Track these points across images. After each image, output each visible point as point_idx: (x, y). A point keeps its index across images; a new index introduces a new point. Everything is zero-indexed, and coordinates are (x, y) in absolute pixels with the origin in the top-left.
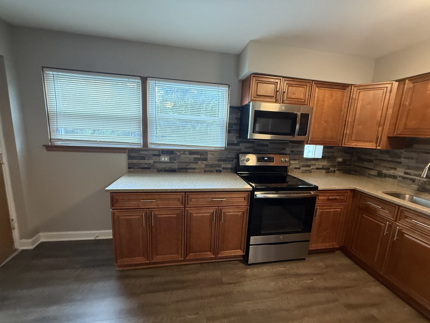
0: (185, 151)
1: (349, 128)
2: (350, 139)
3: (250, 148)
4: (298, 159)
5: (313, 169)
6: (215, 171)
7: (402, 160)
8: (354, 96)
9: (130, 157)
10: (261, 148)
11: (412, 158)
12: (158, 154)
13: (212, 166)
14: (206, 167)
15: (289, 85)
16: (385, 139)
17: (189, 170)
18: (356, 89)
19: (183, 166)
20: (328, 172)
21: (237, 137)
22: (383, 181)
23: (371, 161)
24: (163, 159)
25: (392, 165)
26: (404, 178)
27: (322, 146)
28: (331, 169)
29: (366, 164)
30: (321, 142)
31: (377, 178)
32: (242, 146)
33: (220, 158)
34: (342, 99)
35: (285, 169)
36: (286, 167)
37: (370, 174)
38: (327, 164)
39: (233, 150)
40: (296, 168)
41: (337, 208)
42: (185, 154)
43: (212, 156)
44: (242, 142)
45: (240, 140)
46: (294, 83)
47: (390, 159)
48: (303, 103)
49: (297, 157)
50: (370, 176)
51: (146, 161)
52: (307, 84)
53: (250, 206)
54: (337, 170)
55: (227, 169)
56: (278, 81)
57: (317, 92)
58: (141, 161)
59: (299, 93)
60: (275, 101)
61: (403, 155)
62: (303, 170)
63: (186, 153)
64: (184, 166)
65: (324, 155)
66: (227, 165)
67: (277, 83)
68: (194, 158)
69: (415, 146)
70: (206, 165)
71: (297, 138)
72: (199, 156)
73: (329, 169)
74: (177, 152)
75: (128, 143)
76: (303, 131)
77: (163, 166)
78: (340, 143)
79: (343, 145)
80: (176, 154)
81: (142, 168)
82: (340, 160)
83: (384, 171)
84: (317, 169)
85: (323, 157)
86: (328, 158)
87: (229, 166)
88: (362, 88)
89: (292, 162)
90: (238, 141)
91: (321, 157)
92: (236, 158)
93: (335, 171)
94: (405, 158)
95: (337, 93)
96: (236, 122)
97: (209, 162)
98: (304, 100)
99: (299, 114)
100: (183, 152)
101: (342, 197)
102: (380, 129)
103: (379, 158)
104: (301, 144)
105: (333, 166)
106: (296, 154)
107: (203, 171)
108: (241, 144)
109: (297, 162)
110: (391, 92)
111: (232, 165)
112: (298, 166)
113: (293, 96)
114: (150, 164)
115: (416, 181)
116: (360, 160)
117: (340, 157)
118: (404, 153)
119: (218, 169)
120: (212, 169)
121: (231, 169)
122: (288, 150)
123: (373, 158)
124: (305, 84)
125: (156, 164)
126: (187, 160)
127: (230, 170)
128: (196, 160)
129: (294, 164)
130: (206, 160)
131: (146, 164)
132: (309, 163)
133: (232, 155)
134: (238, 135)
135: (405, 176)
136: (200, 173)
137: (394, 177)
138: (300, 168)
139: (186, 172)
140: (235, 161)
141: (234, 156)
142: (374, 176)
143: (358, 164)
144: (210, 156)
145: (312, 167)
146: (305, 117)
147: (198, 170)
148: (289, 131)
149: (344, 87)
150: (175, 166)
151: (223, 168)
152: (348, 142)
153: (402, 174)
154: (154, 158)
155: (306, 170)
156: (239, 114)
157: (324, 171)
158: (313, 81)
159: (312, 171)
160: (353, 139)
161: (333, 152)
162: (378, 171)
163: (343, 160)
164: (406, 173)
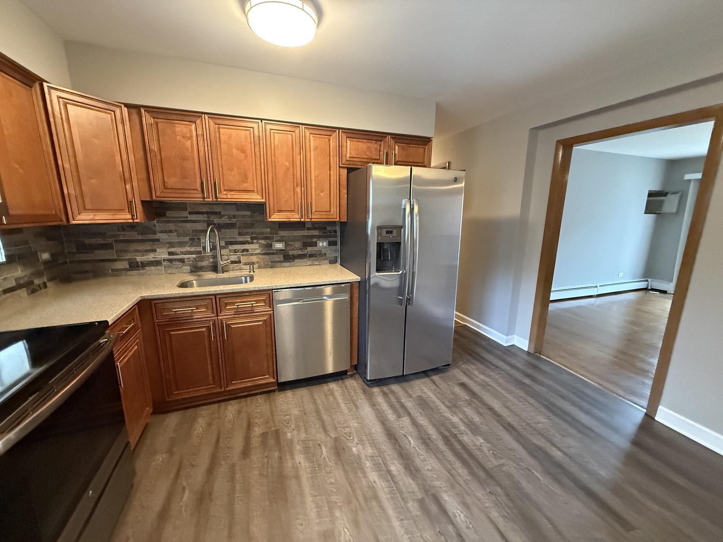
1: (70, 184)
2: (83, 208)
7: (159, 236)
8: (56, 110)
11: (171, 231)
16: (140, 206)
20: (33, 291)
23: (108, 246)
25: (148, 246)
26: (170, 261)
28: (37, 282)
37: (115, 270)
38: (23, 274)
47: (140, 237)
50: (116, 273)
54: (50, 280)
61: (157, 229)
65: (10, 253)
69: (169, 213)
73: (32, 283)
78: (65, 217)
79: (72, 222)
82: (46, 256)
83: (139, 259)
84: (6, 291)
85: (10, 259)
86: (20, 257)
93: (44, 284)
94: (161, 232)
101: (133, 323)
103: (121, 238)
105: (39, 274)
110: (123, 124)
115: (186, 260)
116: (83, 248)
117: (44, 251)
118: (157, 225)
123: (110, 240)
135: (171, 257)
137: (157, 263)
142: (125, 270)
143: (82, 257)
149: (25, 77)
152: (80, 213)
153: (166, 256)
157: (23, 292)
160: (88, 207)
161: (26, 242)
162: (128, 260)
163: (52, 255)
164: (170, 254)
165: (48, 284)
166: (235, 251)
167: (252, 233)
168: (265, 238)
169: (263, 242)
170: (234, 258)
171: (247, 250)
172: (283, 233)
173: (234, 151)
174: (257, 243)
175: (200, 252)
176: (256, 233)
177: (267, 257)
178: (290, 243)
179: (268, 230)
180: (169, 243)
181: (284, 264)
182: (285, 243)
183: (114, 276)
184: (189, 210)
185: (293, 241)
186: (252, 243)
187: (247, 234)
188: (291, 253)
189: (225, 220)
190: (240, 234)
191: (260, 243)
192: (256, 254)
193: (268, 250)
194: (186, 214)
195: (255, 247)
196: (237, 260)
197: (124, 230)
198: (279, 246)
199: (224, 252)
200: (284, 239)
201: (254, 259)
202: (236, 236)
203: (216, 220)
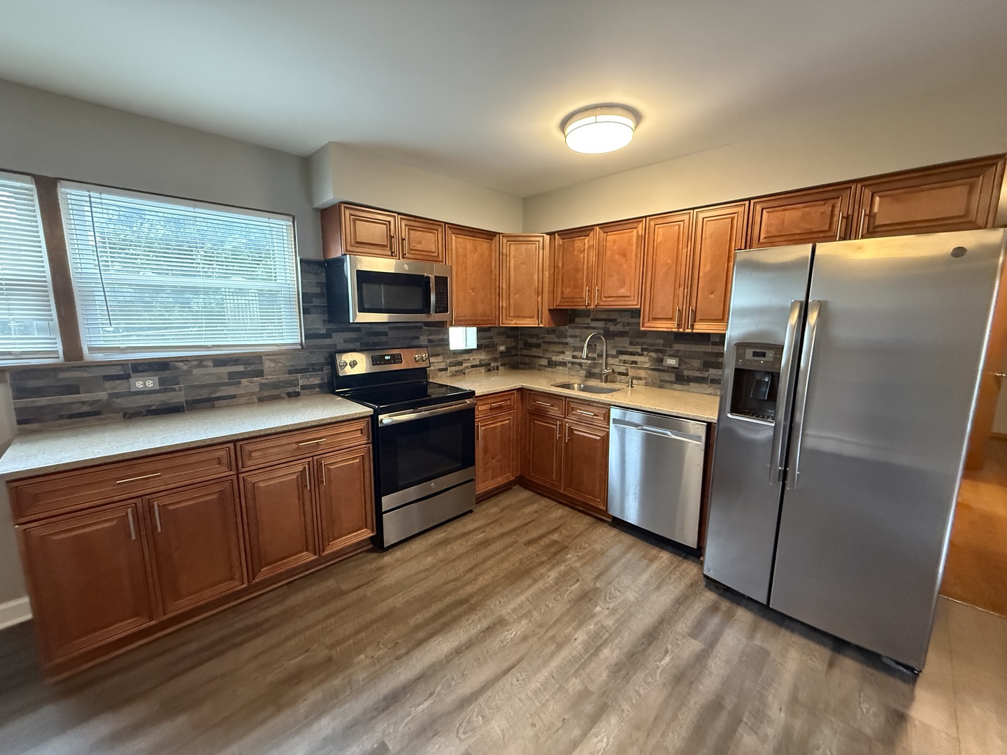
0: (201, 360)
1: (504, 299)
2: (508, 315)
3: (356, 340)
4: (443, 354)
5: (467, 367)
6: (284, 395)
7: (569, 340)
8: (504, 251)
9: (19, 392)
10: (376, 340)
11: (576, 336)
12: (122, 373)
13: (276, 385)
14: (261, 389)
15: (411, 228)
16: (546, 314)
17: (217, 403)
18: (505, 240)
19: (200, 395)
20: (489, 370)
21: (324, 321)
22: (554, 372)
23: (538, 346)
24: (139, 385)
25: (559, 348)
26: (573, 363)
27: (475, 329)
28: (493, 365)
29: (535, 352)
30: (471, 323)
31: (547, 369)
32: (338, 339)
33: (293, 366)
34: (490, 255)
35: (423, 372)
36: (425, 369)
37: (540, 365)
38: (486, 358)
39: (320, 347)
40: (441, 370)
41: (505, 421)
42: (205, 366)
43: (273, 365)
44: (336, 331)
45: (332, 326)
46: (417, 224)
47: (556, 340)
48: (435, 259)
49: (439, 350)
50: (541, 368)
51: (83, 397)
52: (437, 227)
53: (373, 443)
54: (501, 366)
55: (312, 387)
56: (391, 219)
57: (455, 241)
58: (66, 399)
59: (428, 241)
60: (390, 253)
61: (568, 334)
62: (451, 372)
63: (205, 363)
64: (205, 394)
65: (479, 343)
66: (311, 379)
67: (389, 222)
68: (229, 373)
69: (577, 320)
70: (263, 386)
71: (436, 317)
72: (241, 368)
73: (489, 364)
74: (181, 364)
75: (10, 353)
76: (443, 307)
77: (143, 401)
78: (497, 323)
79: (501, 325)
80: (177, 368)
81: (71, 417)
82: (502, 348)
83: (554, 358)
84: (472, 367)
85: (479, 347)
86: (486, 347)
87: (317, 381)
88: (513, 239)
89: (432, 360)
90: (327, 330)
91: (475, 347)
92: (328, 364)
93: (498, 367)
94: (571, 336)
95: (483, 245)
96: (318, 290)
97: (269, 378)
98: (436, 254)
99: (432, 277)
100: (195, 363)
101: (509, 402)
102: (540, 298)
103: (546, 340)
104: (442, 326)
105: (495, 360)
106: (438, 346)
107: (256, 400)
108: (334, 335)
109: (440, 359)
110: (543, 249)
111: (322, 379)
112: (443, 366)
113: (419, 247)
114: (98, 401)
115: (583, 365)
116: (528, 346)
117: (502, 345)
118: (568, 330)
119: (291, 390)
120: (276, 392)
121: (320, 386)
122: (423, 340)
123: (540, 341)
124: (434, 227)
125: (119, 401)
126: (212, 380)
127: (318, 389)
128: (234, 378)
129: (437, 362)
130: (260, 373)
131: (83, 403)
132: (460, 359)
133: (320, 358)
134: (326, 317)
135: (574, 360)
136: (248, 404)
137: (563, 364)
138: (446, 369)
139: (213, 407)
140: (327, 370)
141: (322, 360)
142: (545, 366)
143: (525, 352)
144: (268, 365)
145: (464, 365)
146: (442, 282)
147: (243, 400)
148: (419, 306)
149: (490, 235)
150: (179, 397)
151: (303, 388)
152: (506, 319)
153: (570, 359)
154: (108, 384)
155: (456, 372)
156: (324, 274)
157: (483, 370)
158: (445, 223)
159: (467, 371)
160: (512, 314)
161: (492, 338)
162: (547, 358)
163: (507, 348)
164: (574, 357)
165: (500, 368)
166: (625, 362)
167: (643, 343)
168: (657, 351)
169: (653, 355)
170: (622, 369)
171: (635, 363)
172: (677, 347)
173: (617, 256)
174: (647, 355)
175: (594, 359)
176: (647, 344)
177: (656, 374)
178: (686, 360)
179: (661, 341)
180: (574, 347)
181: (676, 386)
182: (680, 359)
183: (539, 370)
184: (591, 317)
185: (689, 357)
186: (642, 355)
187: (637, 344)
188: (686, 373)
189: (619, 328)
190: (631, 344)
191: (650, 356)
192: (644, 368)
193: (658, 366)
194: (588, 320)
195: (644, 360)
196: (625, 372)
197: (549, 333)
198: (672, 362)
199: (610, 361)
200: (680, 354)
201: (642, 373)
202: (627, 345)
203: (612, 328)
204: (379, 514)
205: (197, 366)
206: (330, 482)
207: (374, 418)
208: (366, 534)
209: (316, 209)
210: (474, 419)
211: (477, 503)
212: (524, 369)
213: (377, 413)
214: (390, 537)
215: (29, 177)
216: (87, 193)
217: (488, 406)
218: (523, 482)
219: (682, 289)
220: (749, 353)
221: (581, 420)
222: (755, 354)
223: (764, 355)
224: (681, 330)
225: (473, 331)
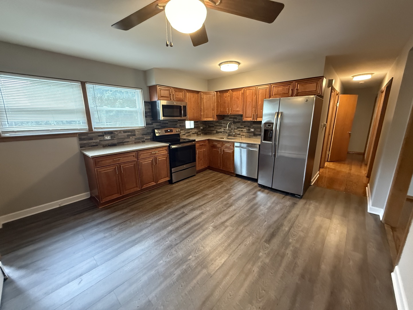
0: (120, 131)
1: (203, 112)
2: (204, 117)
3: (159, 125)
4: (184, 130)
5: (191, 134)
6: (141, 142)
7: (222, 124)
8: (202, 97)
9: (80, 139)
10: (164, 125)
12: (102, 134)
13: (139, 139)
14: (135, 140)
15: (176, 91)
16: (215, 116)
17: (125, 143)
18: (202, 93)
19: (120, 141)
20: (198, 135)
21: (151, 120)
22: (218, 135)
23: (213, 127)
24: (106, 138)
25: (220, 127)
26: (224, 132)
27: (193, 122)
29: (212, 129)
30: (193, 119)
31: (216, 134)
32: (155, 125)
33: (143, 133)
34: (198, 98)
35: (178, 135)
36: (179, 134)
37: (214, 133)
38: (197, 131)
39: (150, 127)
40: (183, 135)
41: (204, 149)
42: (121, 133)
43: (138, 133)
44: (154, 123)
45: (153, 121)
46: (177, 90)
47: (219, 125)
48: (182, 100)
49: (183, 128)
51: (94, 141)
52: (183, 91)
55: (148, 139)
56: (170, 89)
57: (188, 94)
58: (90, 141)
59: (180, 95)
60: (170, 99)
61: (222, 123)
62: (186, 135)
63: (121, 132)
64: (121, 141)
66: (148, 137)
67: (169, 90)
68: (127, 135)
69: (225, 118)
70: (136, 139)
71: (183, 118)
72: (130, 134)
73: (198, 133)
74: (115, 132)
75: (77, 129)
76: (185, 115)
77: (107, 142)
78: (200, 119)
79: (202, 120)
80: (115, 133)
81: (92, 146)
82: (202, 128)
83: (218, 131)
84: (193, 134)
86: (197, 127)
87: (149, 138)
88: (205, 93)
89: (181, 131)
90: (152, 122)
91: (194, 127)
92: (152, 133)
93: (200, 134)
94: (223, 123)
95: (196, 95)
96: (149, 110)
97: (137, 136)
98: (182, 99)
99: (182, 106)
100: (119, 132)
101: (205, 144)
102: (213, 112)
103: (216, 125)
104: (185, 120)
105: (199, 131)
106: (182, 127)
107: (134, 143)
108: (154, 124)
109: (183, 131)
110: (214, 96)
111: (151, 137)
112: (184, 133)
113: (178, 97)
114: (97, 142)
115: (227, 132)
116: (210, 127)
117: (201, 127)
118: (222, 121)
119: (143, 140)
120: (139, 141)
121: (150, 139)
122: (178, 125)
123: (214, 125)
124: (182, 91)
125: (102, 142)
126: (123, 137)
127: (150, 140)
128: (129, 136)
129: (183, 132)
130: (135, 135)
131: (94, 143)
132: (189, 131)
133: (150, 131)
134: (151, 118)
136: (132, 144)
137: (221, 132)
138: (185, 134)
139: (123, 145)
140: (152, 134)
141: (151, 131)
142: (215, 133)
143: (209, 129)
144: (137, 133)
145: (190, 133)
146: (185, 107)
147: (131, 143)
148: (179, 115)
149: (198, 92)
150: (115, 142)
151: (146, 139)
152: (203, 118)
153: (223, 130)
154: (99, 138)
155: (188, 135)
156: (150, 106)
158: (185, 89)
159: (191, 135)
160: (205, 117)
161: (198, 124)
162: (216, 131)
163: (203, 128)
164: (224, 130)
166: (239, 131)
167: (244, 125)
168: (248, 127)
169: (247, 128)
170: (238, 133)
171: (242, 131)
172: (254, 125)
173: (236, 99)
174: (246, 128)
175: (230, 130)
176: (245, 125)
177: (248, 134)
178: (256, 129)
179: (249, 124)
180: (224, 127)
181: (253, 137)
182: (255, 129)
183: (213, 134)
184: (229, 117)
186: (244, 128)
187: (243, 125)
188: (256, 133)
189: (237, 120)
190: (241, 125)
191: (246, 129)
192: (245, 132)
193: (249, 132)
194: (228, 118)
195: (245, 130)
197: (216, 123)
198: (252, 130)
199: (235, 130)
200: (255, 127)
201: (244, 134)
202: (240, 125)
203: (235, 120)
204: (171, 173)
205: (120, 133)
206: (159, 164)
207: (169, 146)
208: (168, 179)
209: (148, 86)
210: (195, 148)
211: (197, 173)
212: (209, 134)
213: (170, 145)
214: (174, 180)
215: (80, 82)
216: (93, 85)
217: (199, 145)
218: (210, 168)
219: (254, 109)
220: (267, 125)
221: (226, 147)
222: (268, 125)
223: (270, 125)
224: (254, 120)
225: (192, 122)
